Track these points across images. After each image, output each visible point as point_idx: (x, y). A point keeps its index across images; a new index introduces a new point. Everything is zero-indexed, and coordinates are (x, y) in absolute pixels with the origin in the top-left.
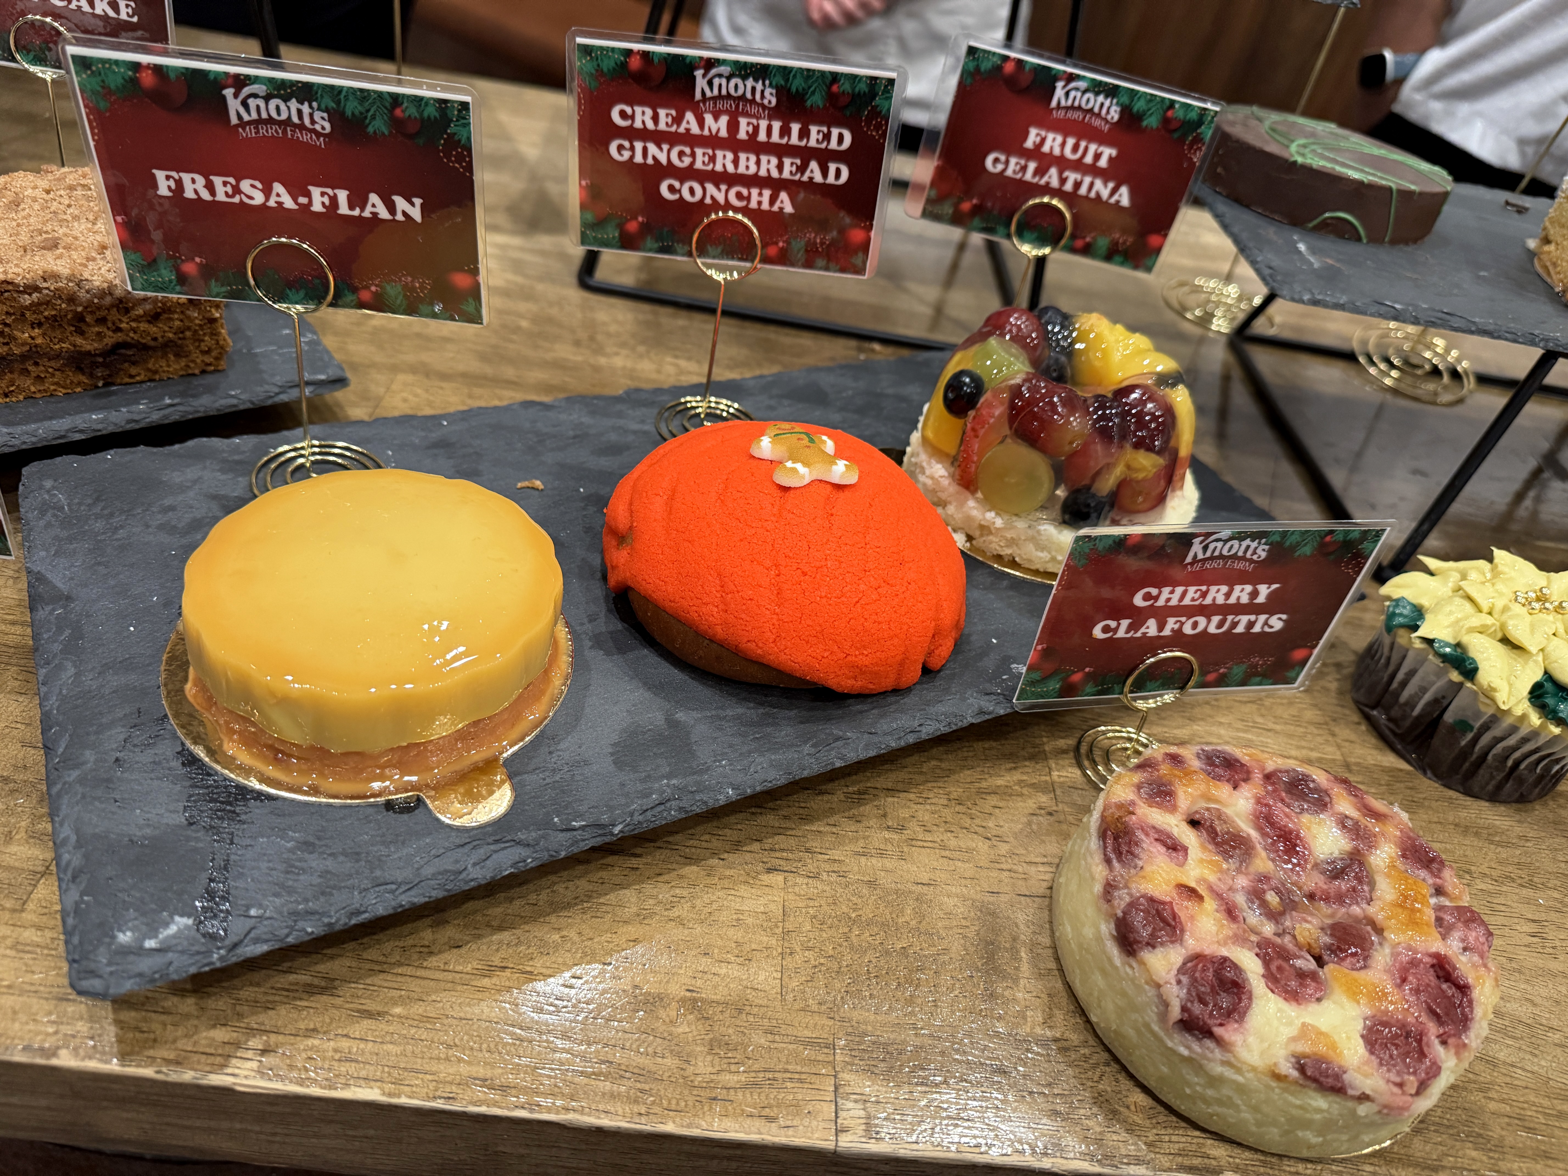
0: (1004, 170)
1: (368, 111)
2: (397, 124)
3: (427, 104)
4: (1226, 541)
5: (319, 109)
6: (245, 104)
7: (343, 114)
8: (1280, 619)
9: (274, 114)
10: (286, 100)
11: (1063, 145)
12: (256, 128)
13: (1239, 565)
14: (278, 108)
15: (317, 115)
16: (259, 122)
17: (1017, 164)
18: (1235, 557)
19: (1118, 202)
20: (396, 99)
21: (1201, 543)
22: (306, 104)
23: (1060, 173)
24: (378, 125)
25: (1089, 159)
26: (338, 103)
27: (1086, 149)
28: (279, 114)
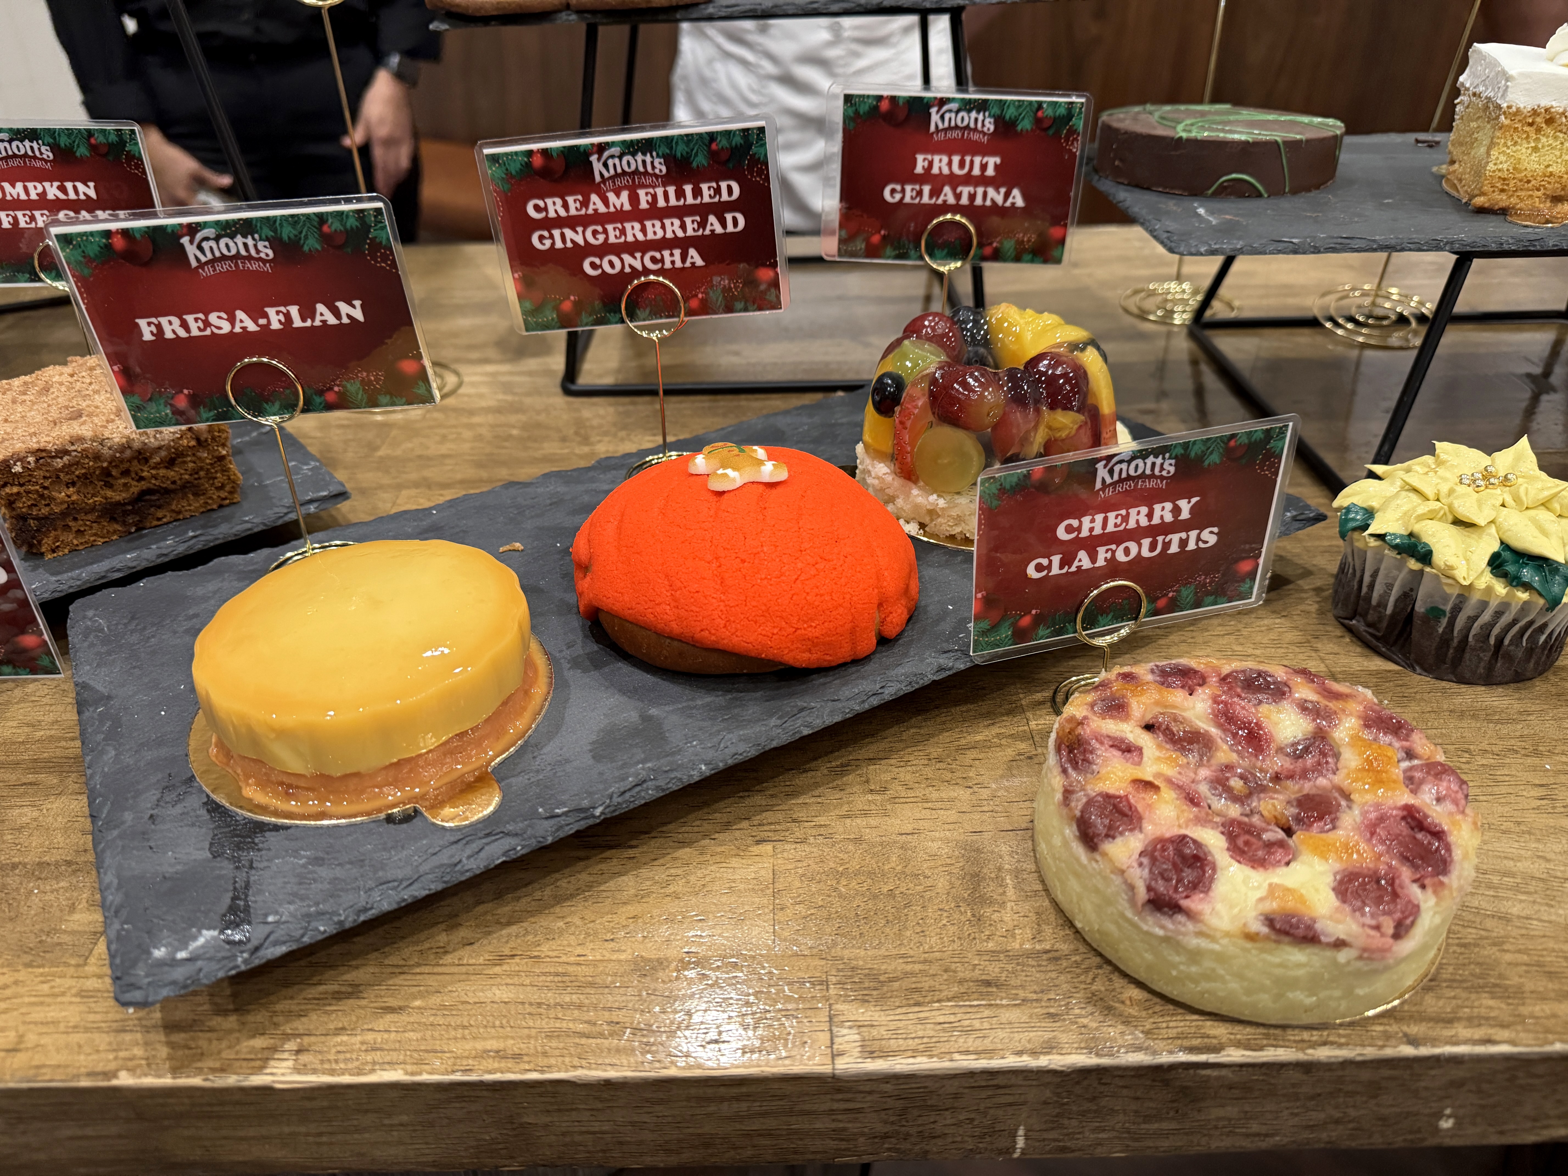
0: (903, 198)
1: (301, 233)
2: (326, 238)
3: (347, 216)
4: (1129, 462)
5: (261, 239)
6: (200, 248)
7: (280, 240)
8: (1211, 532)
9: (225, 252)
10: (232, 237)
11: (950, 164)
12: (213, 266)
13: (1151, 484)
14: (227, 246)
15: (260, 245)
16: (214, 261)
17: (913, 190)
18: (1143, 476)
19: (1013, 204)
20: (321, 218)
21: (1105, 466)
22: (250, 237)
23: (954, 190)
24: (312, 244)
25: (976, 171)
26: (275, 231)
27: (972, 162)
28: (229, 250)
